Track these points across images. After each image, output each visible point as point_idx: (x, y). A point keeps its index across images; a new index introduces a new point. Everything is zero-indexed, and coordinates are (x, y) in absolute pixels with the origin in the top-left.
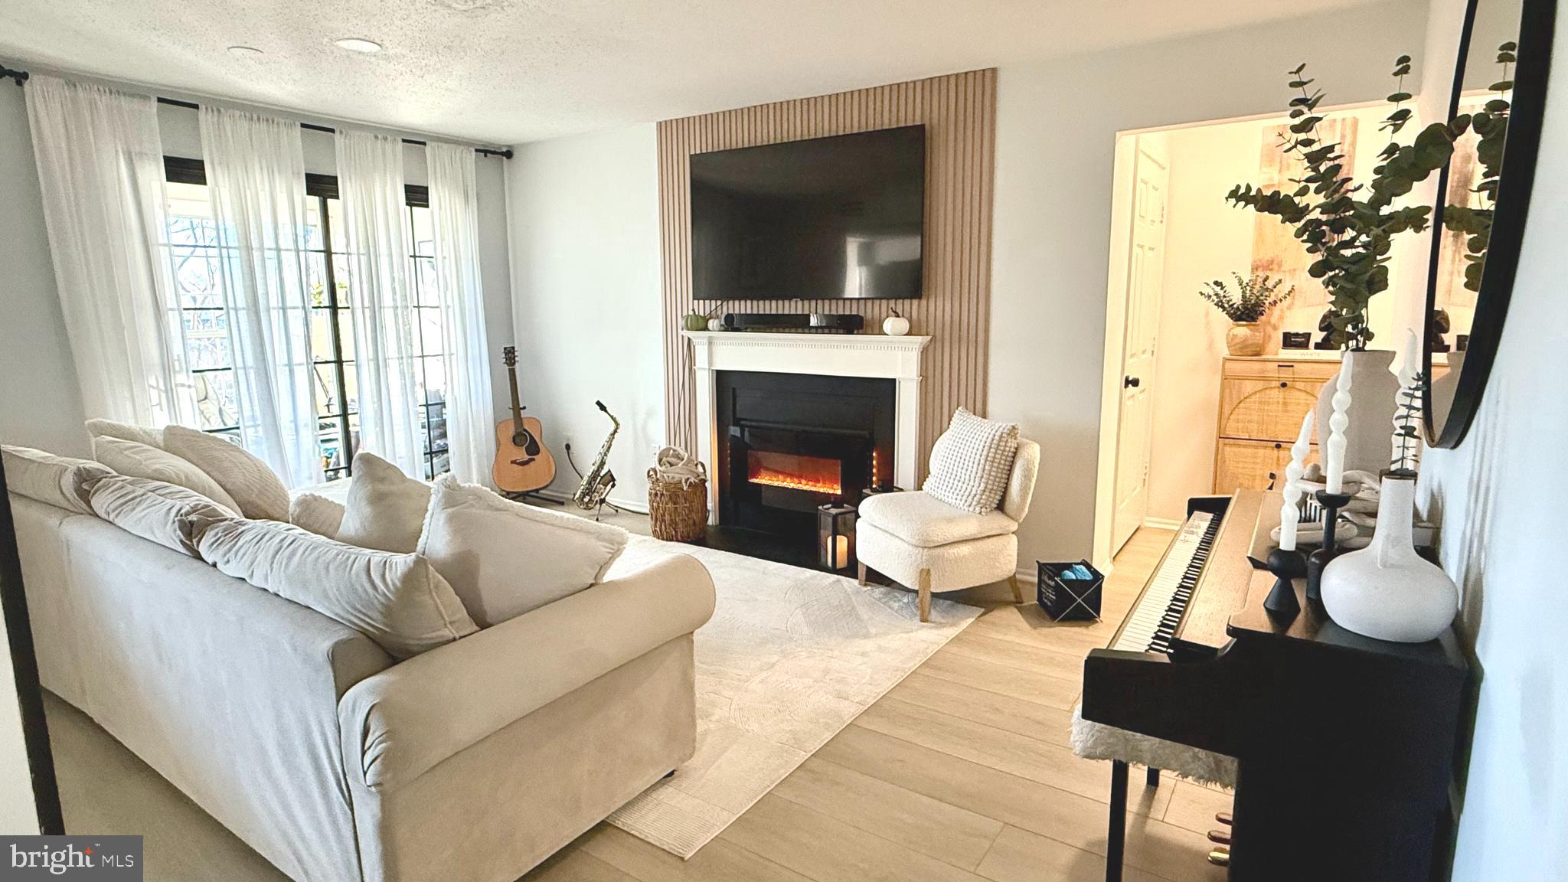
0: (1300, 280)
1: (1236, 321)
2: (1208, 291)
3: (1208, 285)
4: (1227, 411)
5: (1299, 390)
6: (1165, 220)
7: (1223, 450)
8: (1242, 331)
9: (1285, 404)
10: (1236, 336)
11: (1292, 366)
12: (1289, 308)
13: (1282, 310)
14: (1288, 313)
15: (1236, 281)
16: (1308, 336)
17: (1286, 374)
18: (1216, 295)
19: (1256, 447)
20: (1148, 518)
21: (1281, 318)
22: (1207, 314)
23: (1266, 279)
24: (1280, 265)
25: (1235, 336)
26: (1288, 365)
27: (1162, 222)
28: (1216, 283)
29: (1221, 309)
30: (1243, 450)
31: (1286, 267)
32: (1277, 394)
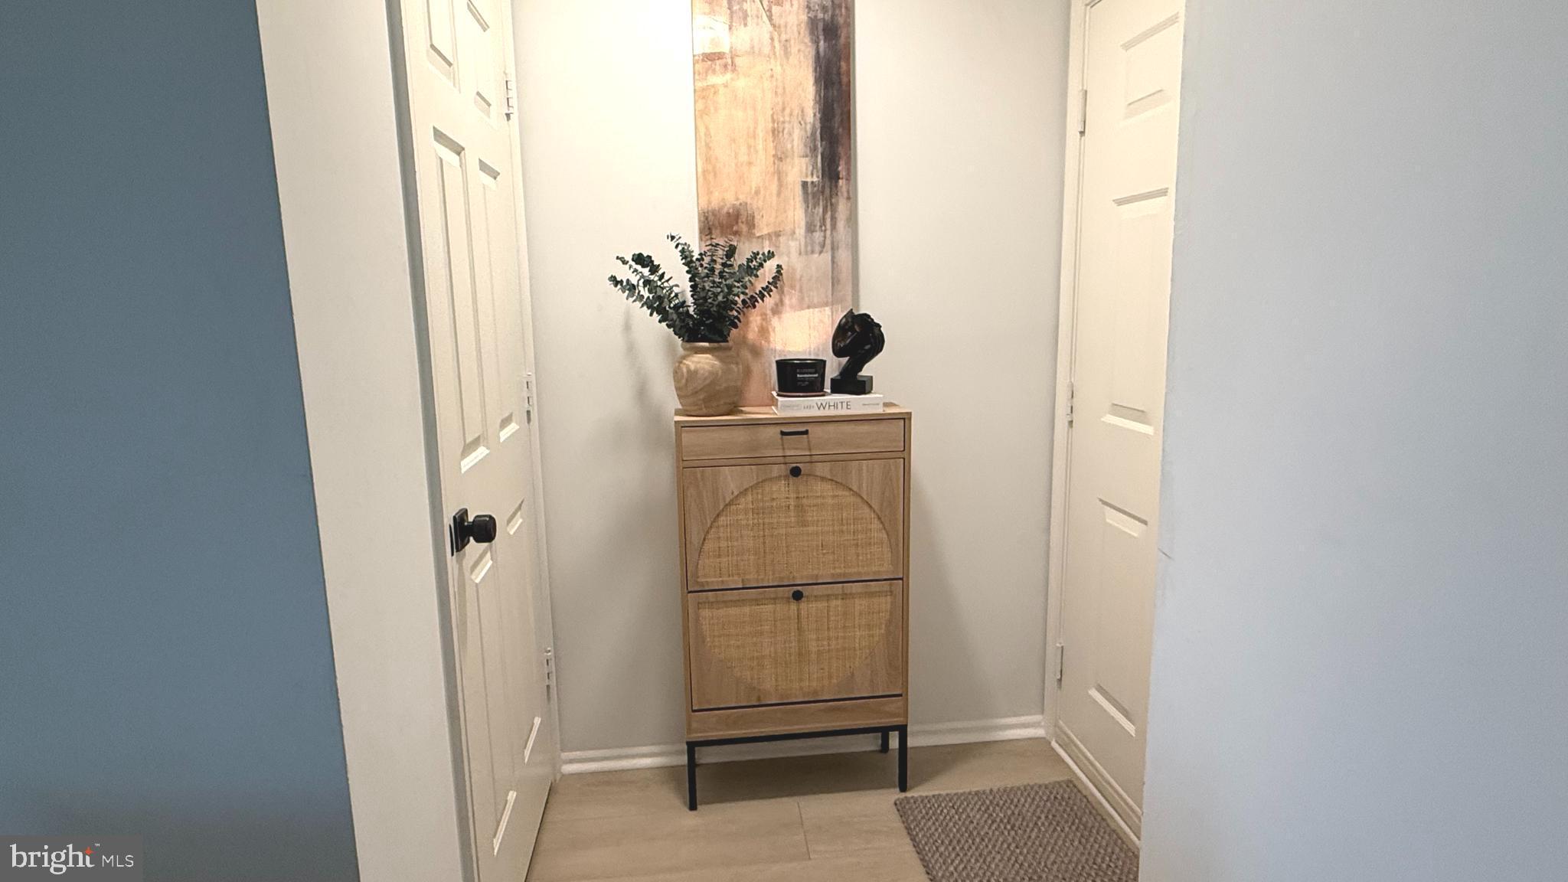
0: (788, 255)
1: (688, 341)
2: (625, 274)
3: (625, 262)
4: (695, 538)
5: (823, 479)
6: (515, 111)
7: (698, 616)
8: (703, 362)
9: (800, 509)
10: (696, 372)
11: (806, 432)
12: (777, 311)
13: (764, 315)
14: (775, 321)
15: (677, 254)
16: (819, 365)
17: (795, 450)
18: (647, 282)
19: (757, 602)
20: (565, 755)
21: (764, 331)
22: (627, 327)
23: (731, 252)
24: (751, 224)
25: (693, 374)
26: (792, 430)
27: (508, 116)
28: (640, 259)
29: (656, 317)
30: (733, 611)
31: (763, 228)
32: (782, 491)
